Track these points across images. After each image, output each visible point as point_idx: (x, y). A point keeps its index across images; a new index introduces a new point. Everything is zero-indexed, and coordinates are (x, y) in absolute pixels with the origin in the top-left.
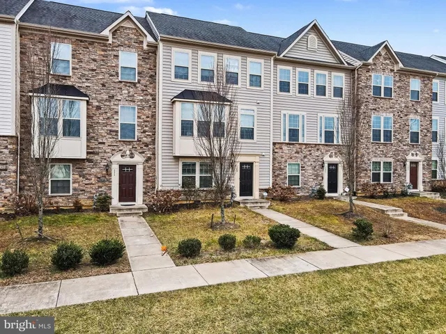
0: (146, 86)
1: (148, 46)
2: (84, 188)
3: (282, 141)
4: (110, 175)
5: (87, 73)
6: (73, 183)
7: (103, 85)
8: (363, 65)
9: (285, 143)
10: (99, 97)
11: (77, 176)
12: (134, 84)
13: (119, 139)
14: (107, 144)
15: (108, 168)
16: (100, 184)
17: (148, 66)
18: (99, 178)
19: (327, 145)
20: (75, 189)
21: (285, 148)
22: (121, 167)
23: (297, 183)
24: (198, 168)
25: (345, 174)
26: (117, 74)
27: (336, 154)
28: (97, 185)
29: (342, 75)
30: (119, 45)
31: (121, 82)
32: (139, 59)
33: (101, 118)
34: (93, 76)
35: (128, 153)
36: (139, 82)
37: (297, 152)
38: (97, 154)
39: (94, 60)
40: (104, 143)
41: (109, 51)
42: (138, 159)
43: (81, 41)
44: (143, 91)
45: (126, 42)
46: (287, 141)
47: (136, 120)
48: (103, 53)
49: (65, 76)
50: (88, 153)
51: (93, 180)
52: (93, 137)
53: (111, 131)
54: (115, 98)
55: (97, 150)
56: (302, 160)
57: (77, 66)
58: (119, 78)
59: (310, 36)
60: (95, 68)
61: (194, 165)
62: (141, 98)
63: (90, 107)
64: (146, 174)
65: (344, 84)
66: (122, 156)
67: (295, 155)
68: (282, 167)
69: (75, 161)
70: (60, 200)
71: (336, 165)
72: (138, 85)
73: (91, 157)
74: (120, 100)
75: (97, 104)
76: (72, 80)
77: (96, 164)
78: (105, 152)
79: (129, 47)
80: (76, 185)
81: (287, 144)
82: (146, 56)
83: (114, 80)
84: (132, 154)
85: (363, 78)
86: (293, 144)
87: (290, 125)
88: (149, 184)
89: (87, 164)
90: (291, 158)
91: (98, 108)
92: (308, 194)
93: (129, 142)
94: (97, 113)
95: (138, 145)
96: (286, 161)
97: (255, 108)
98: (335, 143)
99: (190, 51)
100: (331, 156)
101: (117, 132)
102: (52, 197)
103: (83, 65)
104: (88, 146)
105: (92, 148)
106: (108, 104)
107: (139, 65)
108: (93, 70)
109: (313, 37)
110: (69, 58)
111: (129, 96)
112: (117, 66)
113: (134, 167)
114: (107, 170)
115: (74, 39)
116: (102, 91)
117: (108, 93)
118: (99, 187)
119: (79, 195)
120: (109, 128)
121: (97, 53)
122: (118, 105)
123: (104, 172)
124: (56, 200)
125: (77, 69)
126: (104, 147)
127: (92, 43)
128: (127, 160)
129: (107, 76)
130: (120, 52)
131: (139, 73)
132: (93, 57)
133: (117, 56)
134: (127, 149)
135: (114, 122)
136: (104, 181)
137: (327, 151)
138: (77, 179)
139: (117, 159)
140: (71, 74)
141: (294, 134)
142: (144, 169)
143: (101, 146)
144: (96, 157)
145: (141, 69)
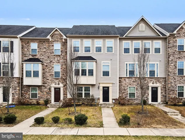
0: (64, 56)
1: (64, 40)
2: (42, 96)
3: (125, 77)
4: (51, 92)
5: (43, 53)
6: (38, 94)
7: (48, 57)
8: (170, 35)
9: (127, 77)
10: (47, 62)
11: (39, 92)
12: (59, 56)
13: (54, 78)
14: (49, 80)
15: (50, 89)
16: (47, 95)
17: (65, 48)
18: (47, 93)
19: (150, 78)
20: (39, 97)
21: (127, 80)
22: (55, 88)
23: (134, 96)
24: (83, 89)
25: (162, 93)
26: (53, 52)
27: (156, 82)
28: (46, 95)
29: (160, 42)
30: (54, 41)
31: (54, 55)
32: (61, 46)
33: (47, 70)
34: (45, 54)
35: (57, 83)
36: (61, 55)
37: (134, 82)
38: (46, 83)
39: (45, 48)
40: (48, 79)
41: (50, 44)
42: (61, 85)
43: (41, 41)
44: (63, 58)
45: (56, 40)
46: (128, 76)
47: (60, 70)
48: (48, 45)
49: (36, 55)
50: (43, 83)
51: (45, 93)
52: (45, 77)
53: (51, 75)
54: (52, 62)
55: (46, 82)
56: (136, 85)
57: (39, 51)
58: (54, 54)
59: (140, 25)
60: (45, 51)
61: (82, 88)
62: (62, 61)
63: (44, 66)
64: (64, 91)
65: (161, 46)
66: (55, 84)
67: (132, 83)
68: (126, 89)
69: (39, 86)
70: (34, 100)
71: (157, 88)
72: (61, 56)
73: (44, 85)
74: (54, 62)
75: (46, 64)
76: (38, 56)
77: (46, 87)
78: (49, 83)
79: (57, 41)
80: (39, 95)
81: (128, 78)
82: (64, 44)
83: (52, 55)
84: (59, 83)
85: (171, 42)
86: (131, 78)
87: (129, 69)
88: (65, 95)
89: (43, 87)
90: (130, 85)
91: (47, 66)
92: (140, 102)
93: (58, 79)
94: (46, 68)
95: (61, 80)
96: (128, 86)
97: (110, 62)
98: (156, 76)
99: (80, 40)
100: (153, 83)
101: (53, 75)
102: (31, 99)
103: (41, 50)
104: (43, 80)
105: (44, 81)
106: (50, 64)
107: (61, 48)
108: (45, 52)
109: (142, 25)
110: (37, 48)
111: (57, 61)
112: (53, 49)
113: (59, 88)
114: (50, 90)
115: (38, 41)
116: (48, 59)
117: (50, 60)
118: (47, 96)
119: (40, 99)
120: (50, 73)
121: (46, 45)
122: (53, 64)
123: (49, 91)
124: (33, 100)
125: (39, 52)
126: (49, 81)
127: (44, 42)
128: (57, 86)
129: (49, 53)
130: (54, 44)
131: (61, 51)
132: (45, 47)
133: (53, 46)
134: (57, 81)
135: (52, 71)
136: (49, 94)
137: (151, 81)
138: (40, 93)
139: (53, 86)
140: (37, 54)
141: (132, 73)
142: (63, 89)
143: (47, 80)
144: (46, 85)
145: (62, 50)
